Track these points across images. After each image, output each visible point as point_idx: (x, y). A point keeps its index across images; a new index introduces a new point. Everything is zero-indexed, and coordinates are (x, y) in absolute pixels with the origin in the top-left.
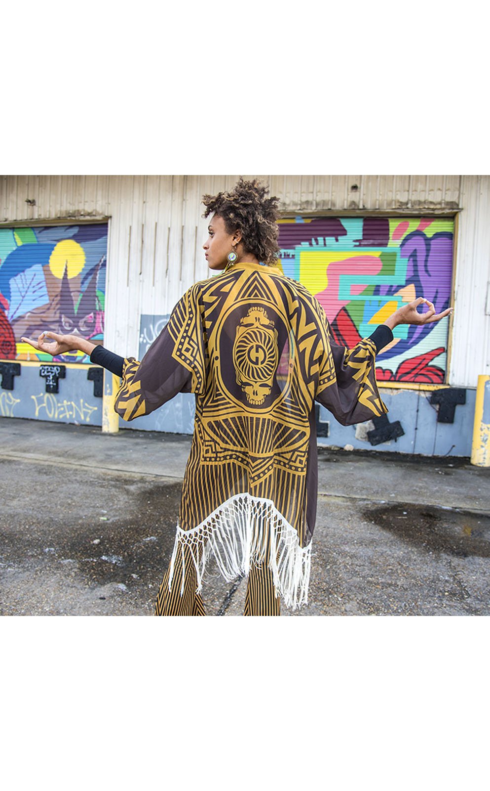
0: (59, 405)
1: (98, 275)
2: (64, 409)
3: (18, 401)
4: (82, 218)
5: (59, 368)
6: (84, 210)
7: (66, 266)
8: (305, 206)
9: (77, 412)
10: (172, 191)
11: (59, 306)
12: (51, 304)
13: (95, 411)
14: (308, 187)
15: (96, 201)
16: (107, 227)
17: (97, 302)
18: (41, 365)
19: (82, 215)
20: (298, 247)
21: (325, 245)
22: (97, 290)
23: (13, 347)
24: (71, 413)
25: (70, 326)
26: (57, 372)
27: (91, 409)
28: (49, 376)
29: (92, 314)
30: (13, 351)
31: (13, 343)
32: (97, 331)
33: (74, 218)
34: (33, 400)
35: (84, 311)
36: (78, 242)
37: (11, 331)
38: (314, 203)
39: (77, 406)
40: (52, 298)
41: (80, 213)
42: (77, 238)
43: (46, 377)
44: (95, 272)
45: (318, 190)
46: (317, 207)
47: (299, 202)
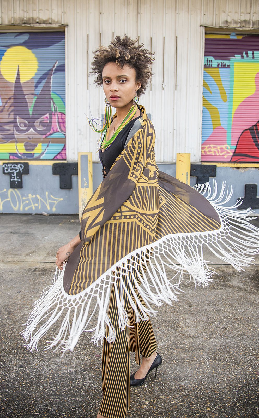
0: (24, 198)
1: (52, 79)
2: (30, 202)
4: (37, 25)
5: (22, 165)
6: (39, 18)
7: (18, 71)
8: (244, 24)
9: (43, 204)
10: (127, 5)
11: (12, 108)
12: (4, 107)
13: (61, 201)
14: (246, 8)
15: (52, 10)
16: (64, 35)
17: (52, 103)
18: (4, 164)
19: (37, 23)
20: (232, 58)
21: (253, 57)
22: (51, 93)
24: (36, 205)
25: (25, 126)
26: (21, 169)
27: (57, 200)
28: (13, 173)
29: (47, 115)
32: (53, 130)
33: (29, 25)
35: (39, 112)
36: (29, 49)
38: (251, 22)
39: (43, 198)
40: (5, 101)
41: (35, 21)
42: (28, 45)
43: (10, 174)
44: (48, 76)
45: (254, 12)
46: (253, 26)
47: (239, 21)
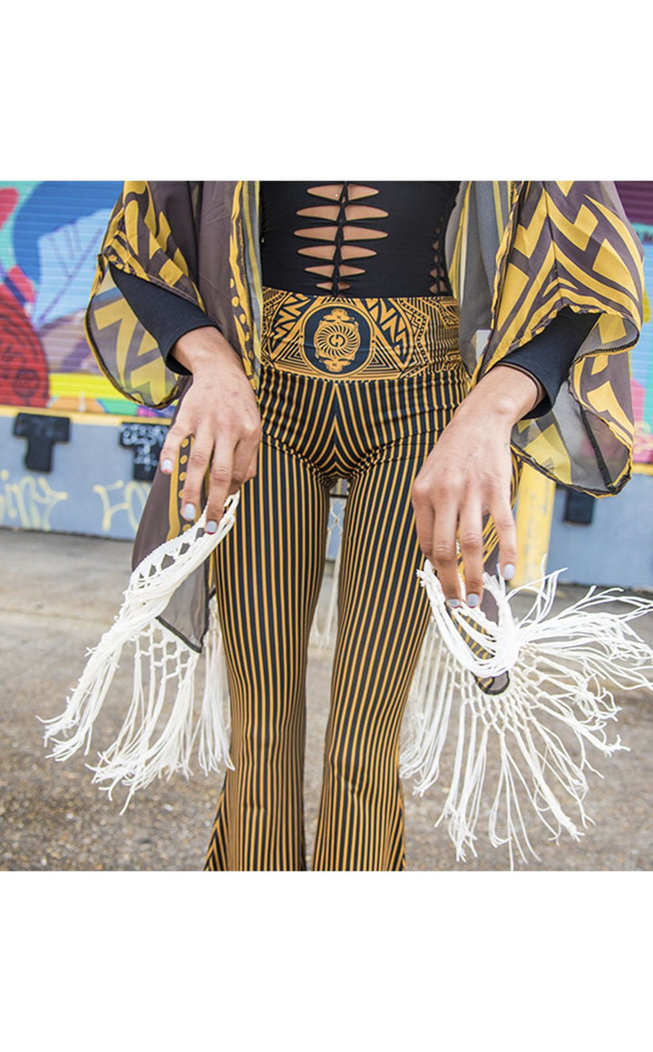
3: (63, 496)
18: (124, 423)
23: (43, 383)
28: (143, 446)
30: (41, 391)
31: (42, 374)
34: (98, 496)
37: (37, 347)
43: (135, 448)
